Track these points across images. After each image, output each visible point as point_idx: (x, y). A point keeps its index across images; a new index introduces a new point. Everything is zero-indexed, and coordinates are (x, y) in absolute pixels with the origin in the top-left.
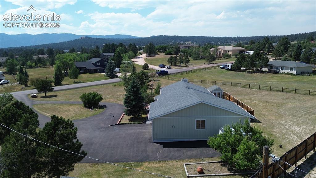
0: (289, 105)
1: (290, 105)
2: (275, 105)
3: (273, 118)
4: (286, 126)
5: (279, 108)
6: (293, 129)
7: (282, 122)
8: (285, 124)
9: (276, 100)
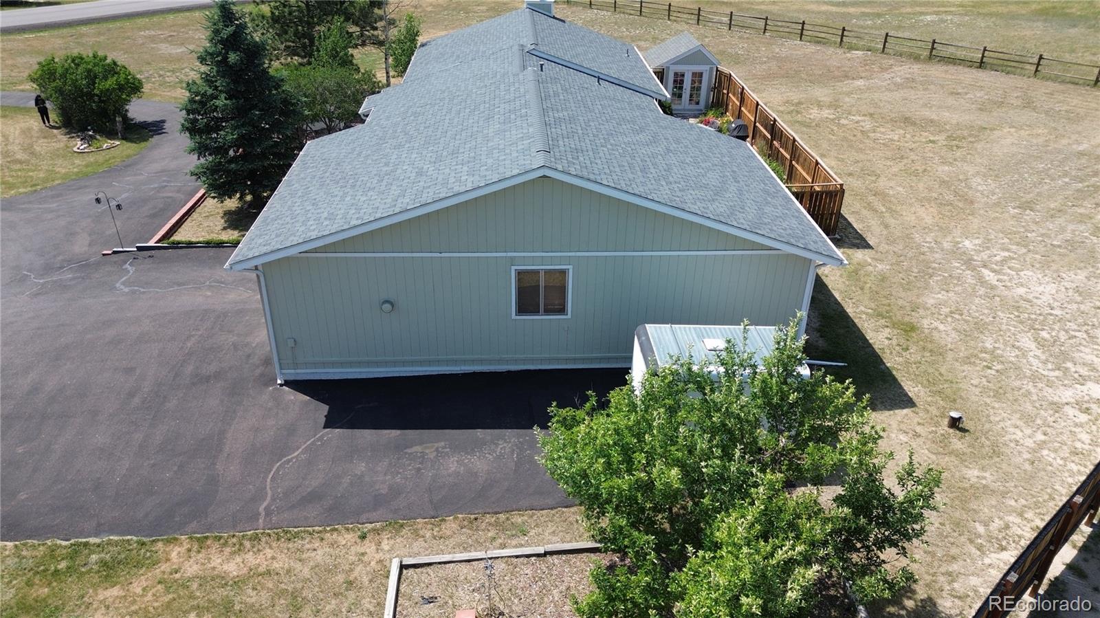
0: (1006, 142)
1: (1009, 141)
2: (941, 138)
3: (928, 216)
4: (986, 272)
5: (958, 154)
6: (1022, 291)
7: (967, 243)
8: (985, 256)
9: (948, 108)
